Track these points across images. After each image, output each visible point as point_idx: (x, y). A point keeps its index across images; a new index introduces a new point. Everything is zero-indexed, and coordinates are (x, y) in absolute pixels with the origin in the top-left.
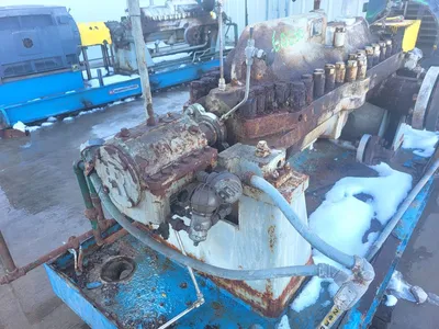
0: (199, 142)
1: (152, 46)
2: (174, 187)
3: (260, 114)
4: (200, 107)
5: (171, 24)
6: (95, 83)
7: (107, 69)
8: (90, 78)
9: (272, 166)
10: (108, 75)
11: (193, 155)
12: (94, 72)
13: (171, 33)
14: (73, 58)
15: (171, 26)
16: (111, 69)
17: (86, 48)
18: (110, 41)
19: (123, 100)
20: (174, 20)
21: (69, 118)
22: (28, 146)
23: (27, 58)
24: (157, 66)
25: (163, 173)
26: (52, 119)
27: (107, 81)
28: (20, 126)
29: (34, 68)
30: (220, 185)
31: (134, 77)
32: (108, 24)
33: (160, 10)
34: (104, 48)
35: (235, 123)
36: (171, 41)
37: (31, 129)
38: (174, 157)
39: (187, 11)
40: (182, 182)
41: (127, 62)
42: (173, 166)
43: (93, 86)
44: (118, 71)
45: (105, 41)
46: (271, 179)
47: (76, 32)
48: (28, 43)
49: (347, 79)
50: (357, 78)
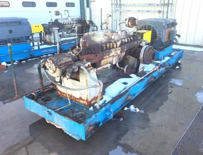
0: (70, 59)
1: (61, 33)
2: (63, 68)
3: (86, 54)
4: (71, 53)
5: (69, 25)
6: (36, 48)
7: (41, 42)
8: (34, 45)
9: (87, 65)
10: (41, 45)
11: (68, 62)
12: (36, 43)
13: (69, 29)
14: (27, 38)
15: (69, 26)
16: (42, 42)
17: (33, 34)
18: (43, 32)
19: (47, 55)
20: (71, 24)
21: (24, 61)
22: (6, 72)
23: (10, 37)
24: (62, 42)
25: (61, 65)
26: (17, 61)
27: (41, 47)
28: (4, 64)
29: (12, 41)
30: (73, 67)
31: (53, 46)
32: (43, 25)
33: (65, 20)
34: (40, 34)
35: (80, 56)
36: (69, 32)
37: (8, 65)
38: (64, 62)
39: (76, 21)
40: (65, 67)
41: (50, 40)
42: (63, 64)
43: (35, 49)
44: (46, 43)
45: (41, 32)
46: (86, 68)
47: (30, 28)
48: (11, 32)
49: (113, 47)
50: (116, 47)
